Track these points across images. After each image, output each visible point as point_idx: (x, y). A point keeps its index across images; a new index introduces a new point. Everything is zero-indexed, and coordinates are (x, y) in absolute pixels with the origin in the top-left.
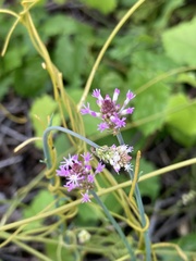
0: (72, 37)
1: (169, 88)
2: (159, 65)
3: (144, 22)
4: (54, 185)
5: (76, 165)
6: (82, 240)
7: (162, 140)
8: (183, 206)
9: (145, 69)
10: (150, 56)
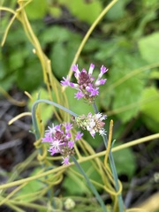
0: (65, 44)
1: (143, 83)
2: (135, 65)
3: (124, 33)
4: (42, 155)
5: (58, 132)
6: (68, 207)
7: (138, 129)
8: (155, 183)
9: (123, 68)
10: (128, 58)
